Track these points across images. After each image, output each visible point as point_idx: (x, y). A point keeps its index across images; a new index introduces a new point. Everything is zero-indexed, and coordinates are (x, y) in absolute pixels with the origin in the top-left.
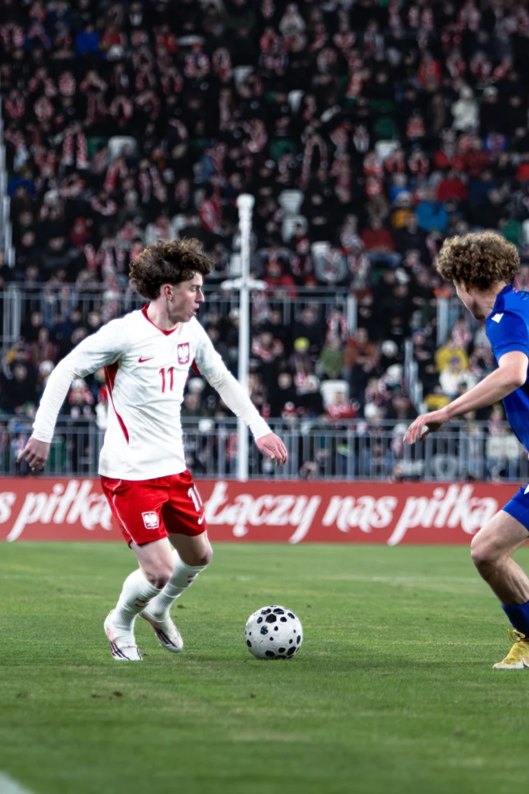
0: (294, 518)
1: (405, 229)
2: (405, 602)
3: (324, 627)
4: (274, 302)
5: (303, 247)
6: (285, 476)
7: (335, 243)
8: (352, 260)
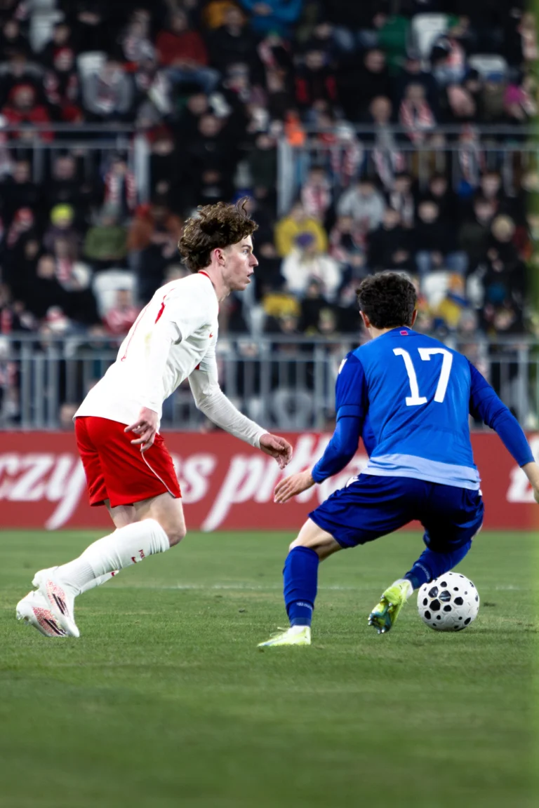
0: (54, 491)
1: (224, 29)
2: (227, 623)
3: (95, 664)
4: (19, 147)
5: (64, 60)
6: (39, 424)
7: (115, 54)
8: (142, 80)
